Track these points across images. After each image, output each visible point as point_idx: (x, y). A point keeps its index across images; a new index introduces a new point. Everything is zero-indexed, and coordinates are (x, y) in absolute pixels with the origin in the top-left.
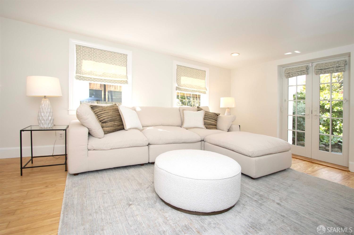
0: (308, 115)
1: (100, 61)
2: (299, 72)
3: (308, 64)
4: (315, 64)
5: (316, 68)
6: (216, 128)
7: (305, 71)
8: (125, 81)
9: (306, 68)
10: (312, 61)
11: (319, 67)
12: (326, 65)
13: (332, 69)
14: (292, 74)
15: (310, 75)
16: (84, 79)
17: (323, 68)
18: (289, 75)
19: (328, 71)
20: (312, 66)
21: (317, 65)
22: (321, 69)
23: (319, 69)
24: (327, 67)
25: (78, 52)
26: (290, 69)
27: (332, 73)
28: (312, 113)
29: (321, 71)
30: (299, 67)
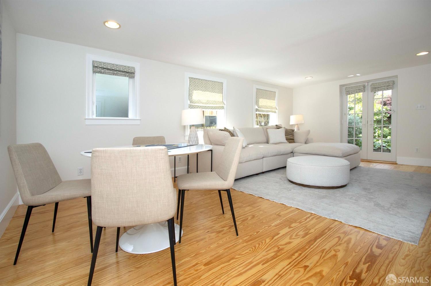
0: (365, 125)
1: (205, 90)
2: (358, 90)
3: (364, 84)
4: (370, 84)
5: (371, 87)
6: (294, 142)
7: (363, 89)
8: (222, 106)
9: (364, 87)
10: (368, 82)
11: (374, 86)
12: (379, 84)
13: (384, 88)
14: (352, 92)
15: (366, 93)
16: (193, 107)
17: (377, 87)
18: (349, 93)
19: (381, 89)
20: (368, 85)
21: (372, 84)
22: (375, 88)
23: (374, 88)
24: (380, 86)
25: (190, 83)
26: (349, 87)
27: (383, 91)
28: (368, 123)
29: (375, 89)
30: (357, 86)
